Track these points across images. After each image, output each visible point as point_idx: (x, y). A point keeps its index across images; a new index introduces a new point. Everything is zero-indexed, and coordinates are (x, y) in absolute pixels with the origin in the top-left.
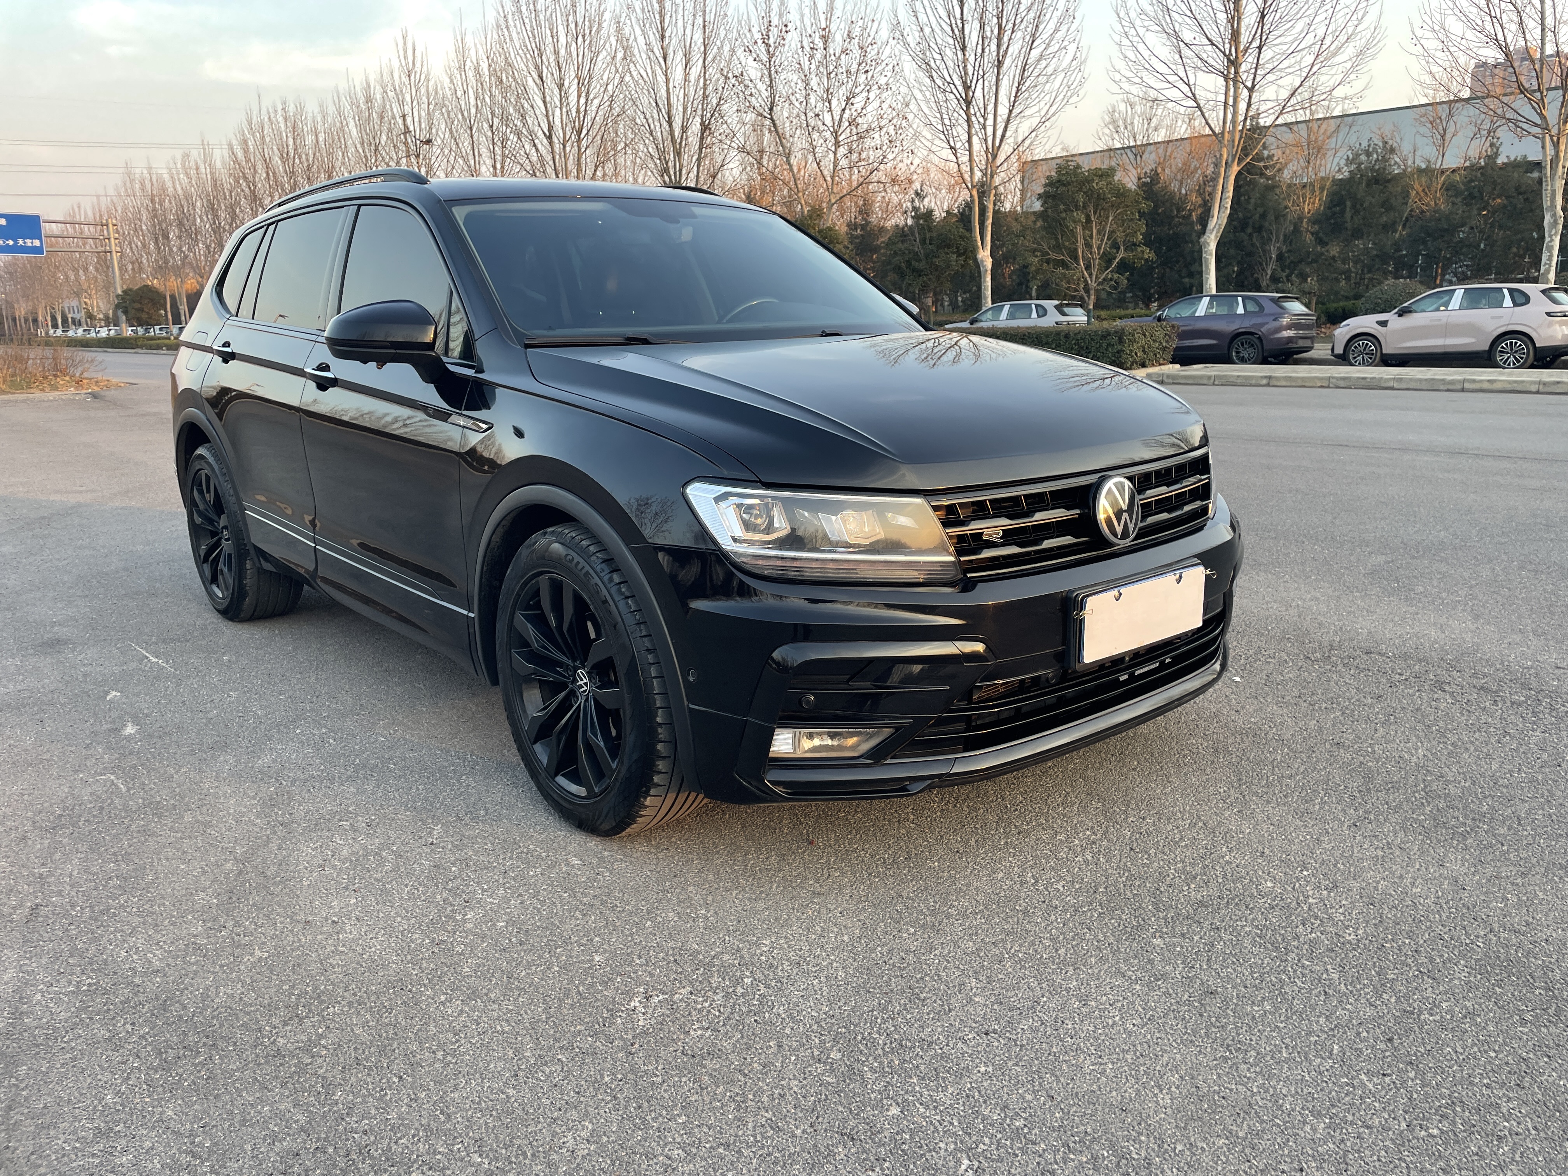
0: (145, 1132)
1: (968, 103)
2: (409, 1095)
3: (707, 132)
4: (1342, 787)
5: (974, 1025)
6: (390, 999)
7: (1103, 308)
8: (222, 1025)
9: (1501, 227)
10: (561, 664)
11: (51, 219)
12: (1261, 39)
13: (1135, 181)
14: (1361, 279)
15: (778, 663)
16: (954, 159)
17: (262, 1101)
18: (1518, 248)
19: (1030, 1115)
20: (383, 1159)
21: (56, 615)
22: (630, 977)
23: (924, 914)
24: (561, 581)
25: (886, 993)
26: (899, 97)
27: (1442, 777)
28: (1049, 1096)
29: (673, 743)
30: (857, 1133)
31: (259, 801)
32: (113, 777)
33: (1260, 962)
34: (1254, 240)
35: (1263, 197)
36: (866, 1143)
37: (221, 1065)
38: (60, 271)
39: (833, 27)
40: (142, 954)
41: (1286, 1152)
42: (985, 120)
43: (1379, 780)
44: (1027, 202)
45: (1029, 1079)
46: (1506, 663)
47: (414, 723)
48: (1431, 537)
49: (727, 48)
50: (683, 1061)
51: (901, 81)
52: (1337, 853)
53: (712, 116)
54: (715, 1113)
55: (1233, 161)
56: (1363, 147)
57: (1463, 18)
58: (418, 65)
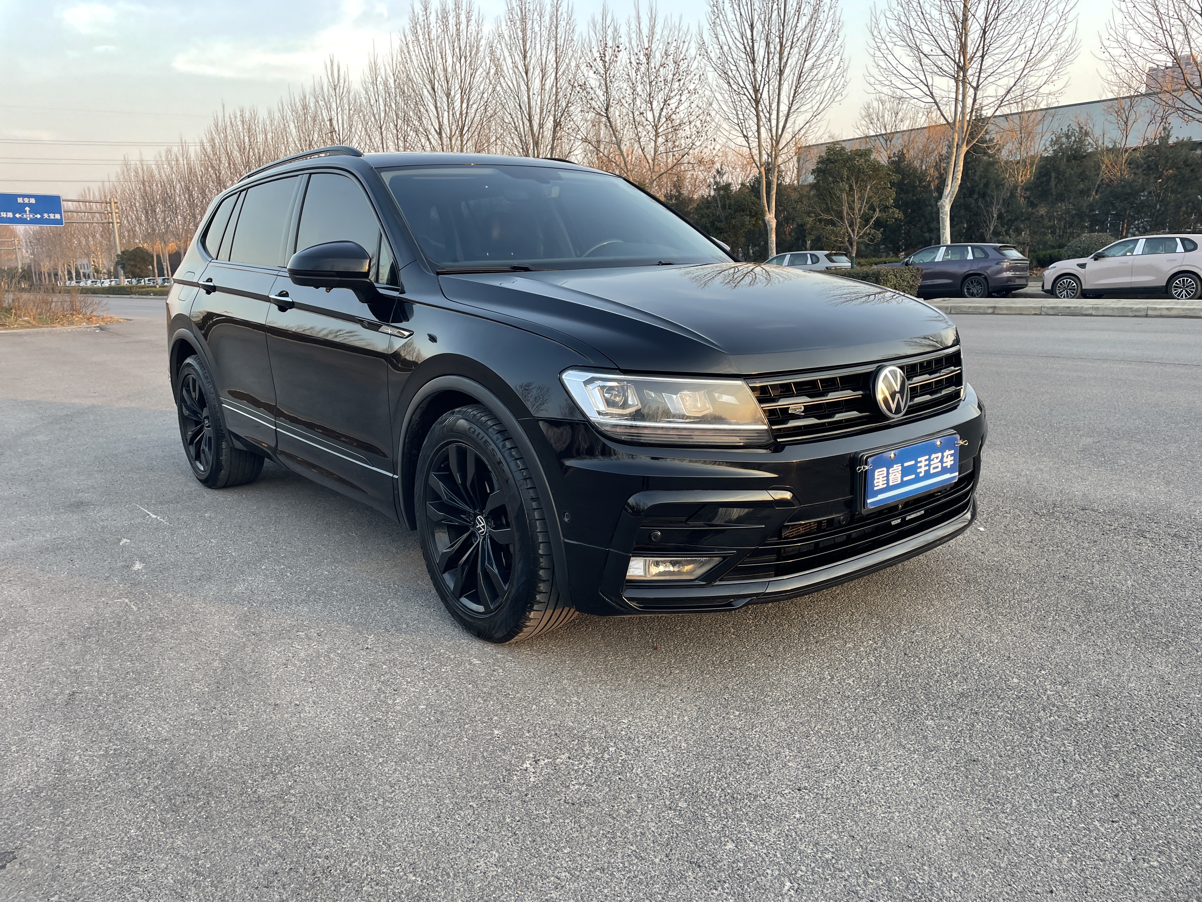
0: (161, 857)
1: (757, 102)
2: (358, 830)
3: (559, 128)
4: (1069, 609)
5: (789, 783)
6: (341, 761)
7: (862, 257)
8: (216, 779)
9: (1172, 192)
10: (464, 512)
11: (68, 198)
12: (983, 50)
13: (886, 159)
14: (1063, 232)
15: (632, 508)
16: (747, 144)
17: (248, 834)
18: (1187, 208)
19: (837, 850)
20: (341, 877)
21: (79, 485)
22: (521, 746)
23: (746, 701)
24: (466, 448)
25: (720, 759)
26: (705, 99)
27: (1147, 601)
28: (850, 836)
29: (552, 570)
30: (702, 861)
31: (236, 618)
32: (127, 600)
33: (1011, 738)
34: (980, 203)
35: (986, 171)
36: (710, 869)
37: (216, 808)
38: (74, 238)
39: (654, 47)
40: (154, 727)
41: (1039, 879)
42: (770, 115)
43: (1098, 604)
44: (802, 178)
45: (834, 823)
46: (1193, 517)
47: (350, 561)
48: (1128, 424)
49: (573, 64)
50: (565, 808)
51: (706, 86)
52: (1068, 658)
53: (562, 116)
54: (592, 846)
55: (963, 143)
56: (1063, 131)
57: (1141, 32)
58: (342, 81)
